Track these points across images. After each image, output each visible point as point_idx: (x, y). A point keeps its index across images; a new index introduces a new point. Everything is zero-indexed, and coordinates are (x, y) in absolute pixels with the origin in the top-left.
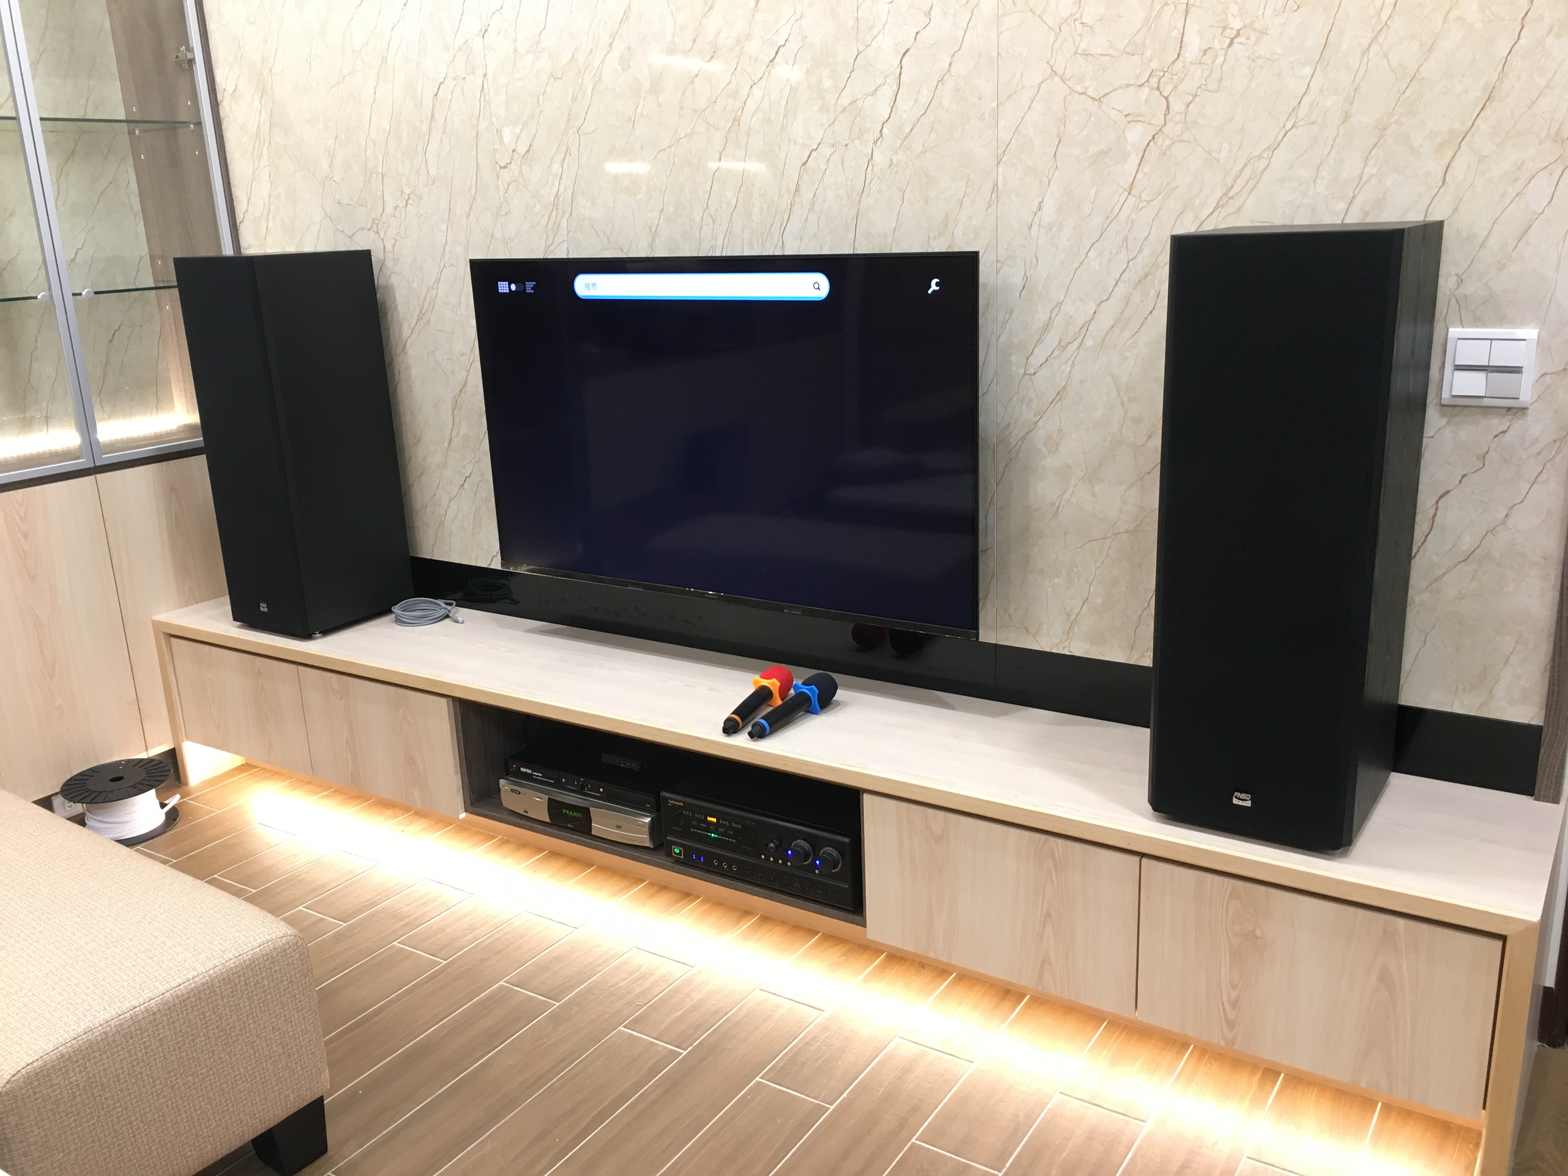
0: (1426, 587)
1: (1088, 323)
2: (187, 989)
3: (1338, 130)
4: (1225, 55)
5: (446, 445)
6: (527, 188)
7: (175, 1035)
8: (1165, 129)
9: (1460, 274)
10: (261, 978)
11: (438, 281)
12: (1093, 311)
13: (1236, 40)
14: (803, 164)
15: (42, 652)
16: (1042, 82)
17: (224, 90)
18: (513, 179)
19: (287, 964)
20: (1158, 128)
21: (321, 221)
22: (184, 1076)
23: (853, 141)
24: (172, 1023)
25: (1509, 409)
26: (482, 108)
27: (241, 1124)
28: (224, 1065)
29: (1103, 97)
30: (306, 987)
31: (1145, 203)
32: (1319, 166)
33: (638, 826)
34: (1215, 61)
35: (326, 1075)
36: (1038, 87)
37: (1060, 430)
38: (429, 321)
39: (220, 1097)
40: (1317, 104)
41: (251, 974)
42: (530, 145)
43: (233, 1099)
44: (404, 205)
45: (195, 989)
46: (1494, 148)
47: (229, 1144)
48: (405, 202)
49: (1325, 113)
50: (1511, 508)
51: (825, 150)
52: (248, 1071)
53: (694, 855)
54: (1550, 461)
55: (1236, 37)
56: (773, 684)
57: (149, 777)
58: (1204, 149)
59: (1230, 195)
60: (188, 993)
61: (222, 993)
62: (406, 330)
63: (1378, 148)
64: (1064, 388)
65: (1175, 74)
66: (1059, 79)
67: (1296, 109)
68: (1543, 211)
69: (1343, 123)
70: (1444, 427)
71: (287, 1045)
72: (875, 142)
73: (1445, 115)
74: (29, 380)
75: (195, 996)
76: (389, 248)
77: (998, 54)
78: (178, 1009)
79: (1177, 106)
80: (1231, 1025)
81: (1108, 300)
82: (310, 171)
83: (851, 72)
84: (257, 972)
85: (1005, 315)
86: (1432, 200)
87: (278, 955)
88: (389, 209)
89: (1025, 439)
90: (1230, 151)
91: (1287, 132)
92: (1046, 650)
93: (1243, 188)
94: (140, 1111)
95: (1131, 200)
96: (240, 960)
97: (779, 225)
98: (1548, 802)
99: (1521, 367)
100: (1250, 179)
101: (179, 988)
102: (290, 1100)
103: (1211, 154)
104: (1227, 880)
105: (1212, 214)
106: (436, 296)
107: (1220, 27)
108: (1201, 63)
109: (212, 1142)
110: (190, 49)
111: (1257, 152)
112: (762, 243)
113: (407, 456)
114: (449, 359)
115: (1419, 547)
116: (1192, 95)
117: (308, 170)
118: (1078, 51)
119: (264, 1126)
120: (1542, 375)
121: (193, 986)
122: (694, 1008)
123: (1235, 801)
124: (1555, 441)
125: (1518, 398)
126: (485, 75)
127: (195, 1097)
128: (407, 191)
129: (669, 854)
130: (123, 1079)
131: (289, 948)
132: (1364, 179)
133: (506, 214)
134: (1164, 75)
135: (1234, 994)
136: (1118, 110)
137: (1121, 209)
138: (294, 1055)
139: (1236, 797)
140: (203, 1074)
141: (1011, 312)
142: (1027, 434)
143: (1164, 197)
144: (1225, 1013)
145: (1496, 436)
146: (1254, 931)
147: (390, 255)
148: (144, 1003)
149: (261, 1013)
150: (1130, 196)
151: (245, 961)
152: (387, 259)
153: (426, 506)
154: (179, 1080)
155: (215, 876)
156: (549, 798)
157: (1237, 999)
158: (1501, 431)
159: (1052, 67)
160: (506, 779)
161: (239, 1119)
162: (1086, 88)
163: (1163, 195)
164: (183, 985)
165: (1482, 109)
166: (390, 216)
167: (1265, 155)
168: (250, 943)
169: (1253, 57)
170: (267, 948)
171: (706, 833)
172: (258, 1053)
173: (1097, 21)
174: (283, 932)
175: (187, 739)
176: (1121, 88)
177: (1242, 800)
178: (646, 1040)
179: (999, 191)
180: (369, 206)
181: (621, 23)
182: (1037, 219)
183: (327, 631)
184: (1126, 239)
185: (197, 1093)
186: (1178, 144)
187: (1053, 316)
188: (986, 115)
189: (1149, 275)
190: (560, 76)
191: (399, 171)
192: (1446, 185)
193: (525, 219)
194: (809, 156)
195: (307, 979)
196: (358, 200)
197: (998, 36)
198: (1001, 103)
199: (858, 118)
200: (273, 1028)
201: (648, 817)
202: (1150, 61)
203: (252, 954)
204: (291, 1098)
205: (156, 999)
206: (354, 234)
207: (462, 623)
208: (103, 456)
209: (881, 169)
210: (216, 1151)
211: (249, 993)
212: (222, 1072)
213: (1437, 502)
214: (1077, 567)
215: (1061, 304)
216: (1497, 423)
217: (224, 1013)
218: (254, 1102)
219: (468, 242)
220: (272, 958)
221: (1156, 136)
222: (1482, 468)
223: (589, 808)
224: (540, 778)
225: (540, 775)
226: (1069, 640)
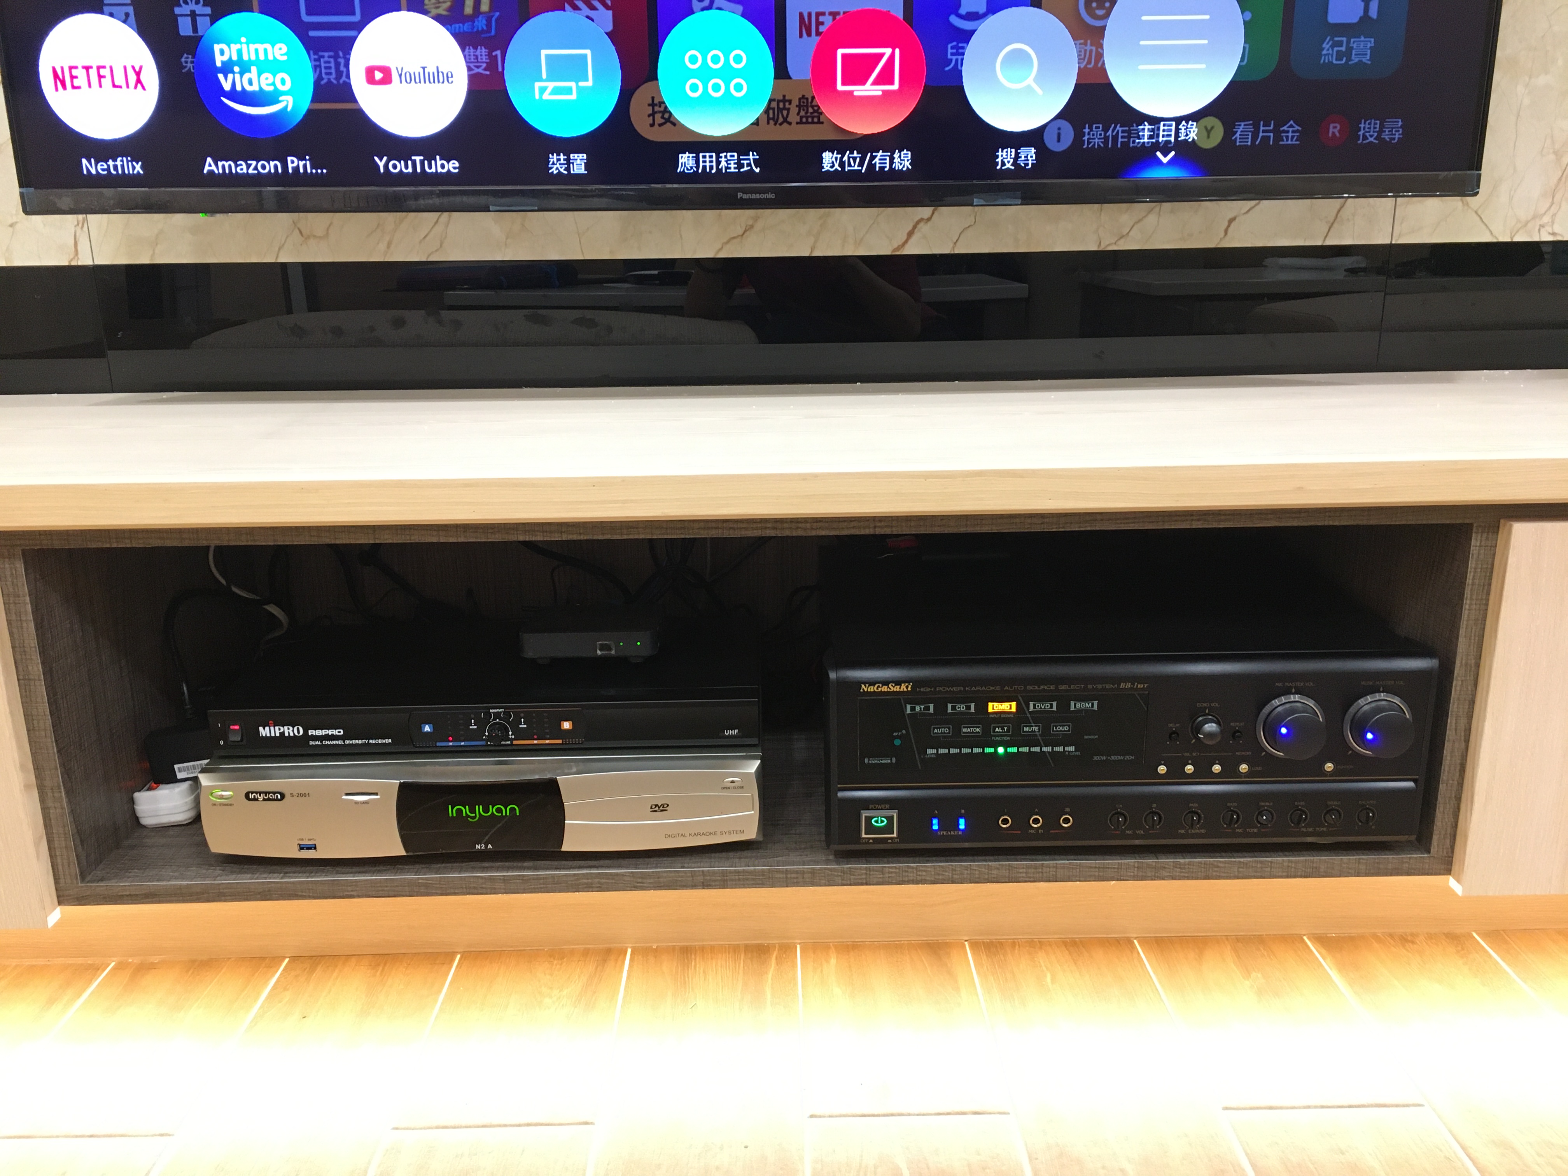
33: (720, 790)
92: (1502, 239)
156: (392, 786)
171: (977, 750)
201: (755, 758)
223: (556, 778)
224: (339, 742)
225: (335, 732)
226: (1553, 209)
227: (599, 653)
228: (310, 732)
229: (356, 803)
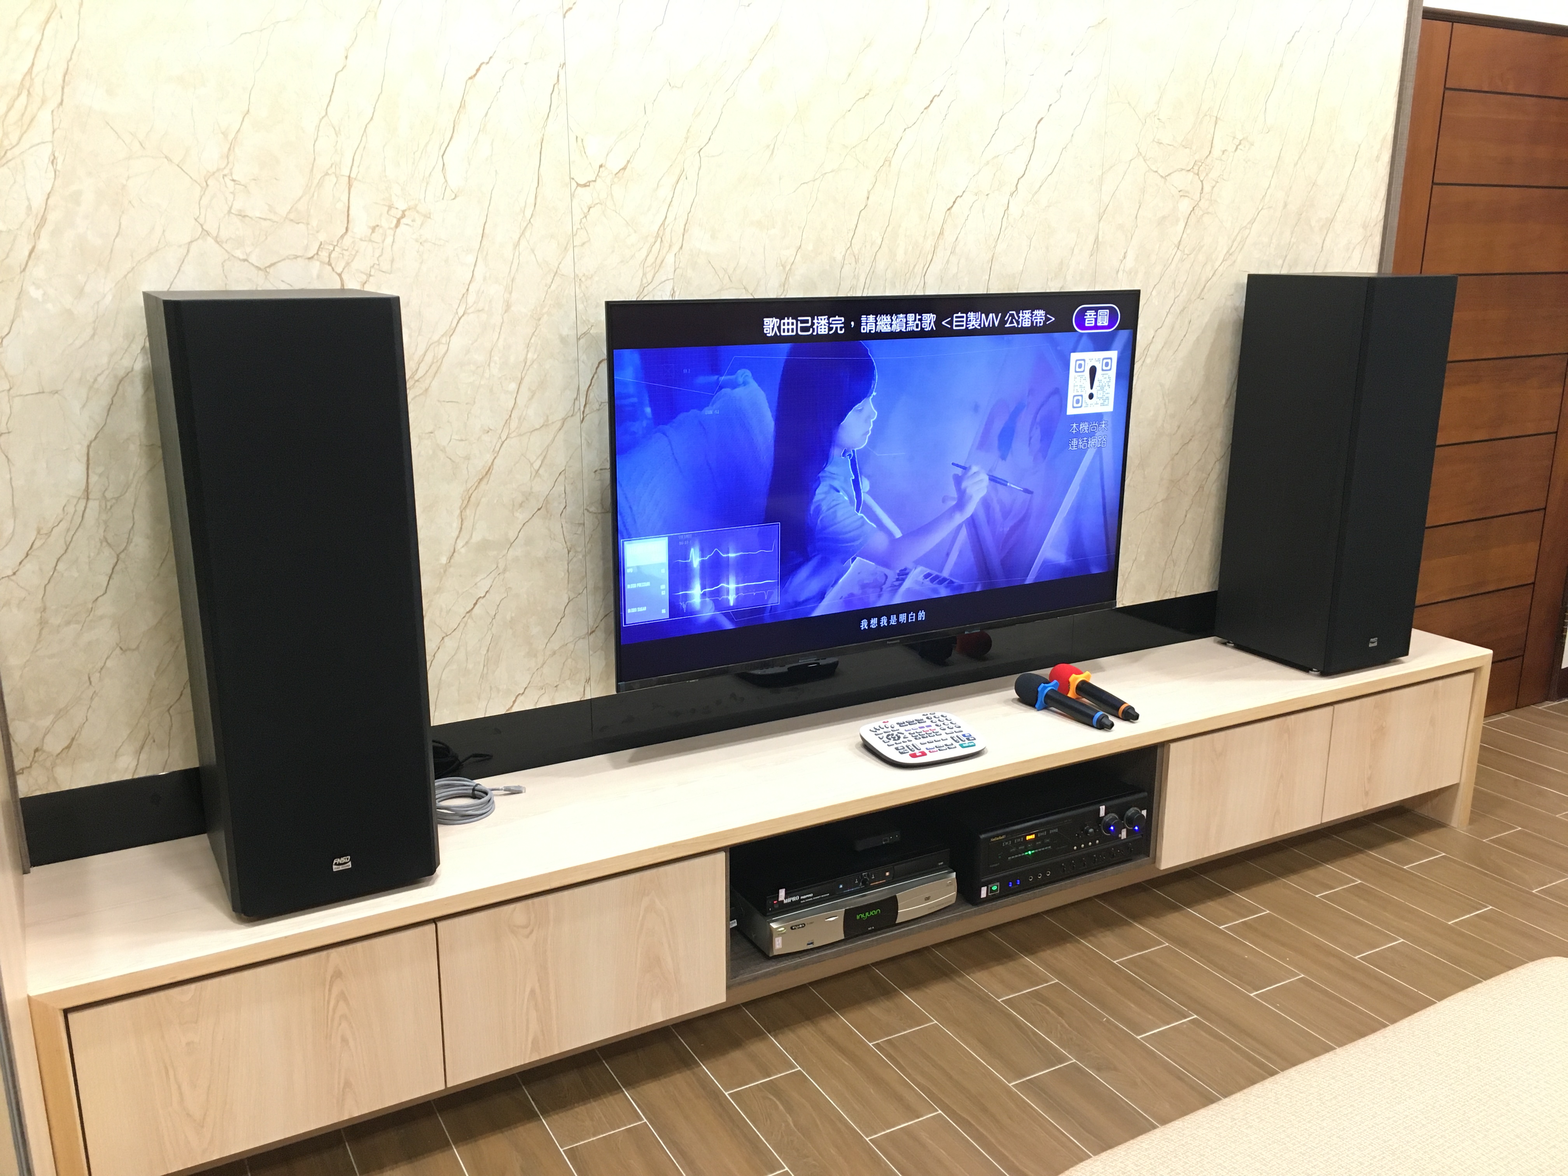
4: (1234, 157)
5: (444, 560)
6: (619, 214)
8: (1200, 204)
11: (451, 333)
12: (1152, 336)
14: (949, 209)
16: (1132, 160)
18: (597, 201)
20: (1196, 203)
21: (189, 243)
23: (993, 192)
29: (1167, 176)
31: (1186, 256)
32: (1273, 236)
34: (1228, 159)
36: (1129, 163)
38: (427, 390)
40: (1274, 196)
42: (628, 162)
44: (393, 225)
48: (396, 220)
49: (1278, 202)
51: (969, 198)
53: (1010, 883)
55: (1239, 145)
58: (1219, 220)
59: (1231, 252)
65: (1207, 165)
66: (1143, 159)
67: (1264, 197)
69: (1285, 209)
72: (1012, 195)
73: (1325, 209)
77: (1106, 133)
79: (1207, 188)
81: (1161, 327)
82: (169, 160)
83: (996, 131)
90: (1232, 222)
91: (1260, 212)
93: (1237, 248)
95: (1179, 253)
97: (922, 266)
100: (1241, 242)
103: (1222, 224)
107: (1230, 137)
108: (1221, 160)
116: (1216, 182)
117: (165, 157)
118: (1155, 140)
123: (1371, 645)
128: (400, 206)
133: (583, 244)
134: (1202, 166)
136: (1175, 187)
137: (1173, 259)
143: (1197, 252)
150: (1178, 250)
156: (846, 910)
159: (1138, 149)
160: (776, 921)
162: (1158, 169)
163: (1196, 250)
166: (361, 240)
173: (1167, 119)
176: (1178, 171)
177: (1373, 643)
179: (1099, 243)
182: (1122, 267)
184: (1174, 283)
186: (1206, 215)
188: (1094, 180)
189: (1185, 308)
193: (613, 251)
194: (954, 203)
196: (288, 213)
197: (1106, 119)
198: (1105, 172)
199: (999, 172)
201: (952, 872)
202: (1195, 154)
207: (523, 792)
209: (1014, 219)
219: (513, 280)
221: (1195, 208)
223: (896, 896)
224: (811, 899)
225: (810, 895)
227: (884, 843)
228: (802, 897)
229: (830, 921)
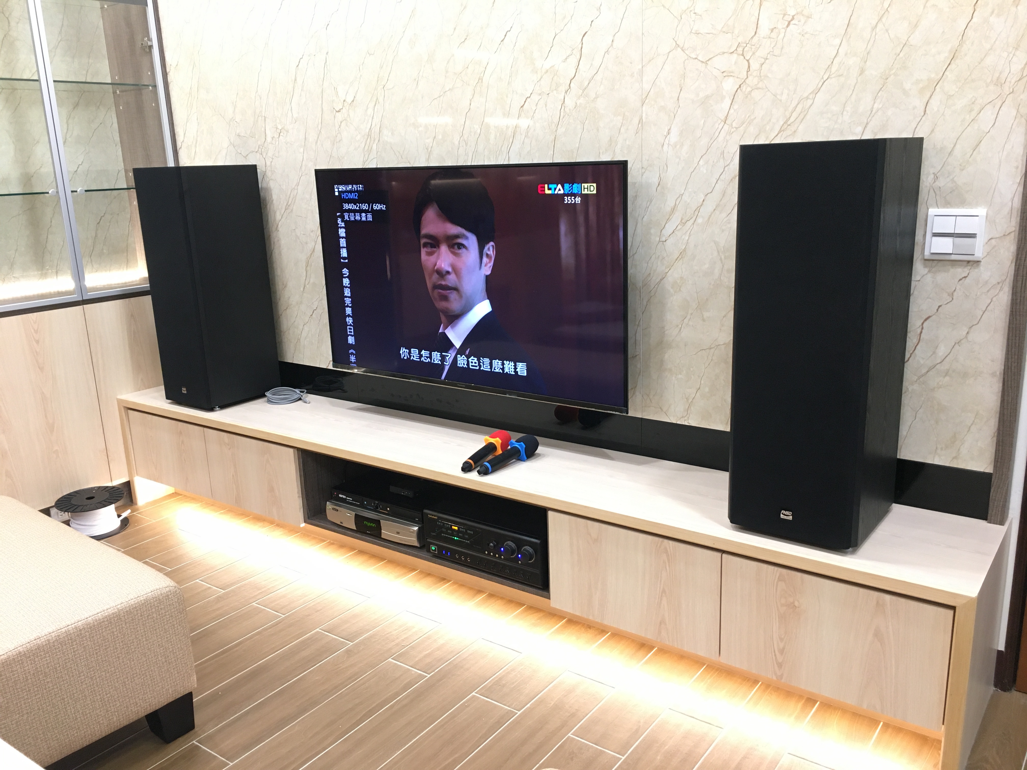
0: (915, 380)
1: (699, 208)
2: (102, 616)
3: (857, 80)
4: (785, 32)
5: (302, 289)
6: (352, 125)
7: (94, 645)
8: (747, 81)
9: (936, 173)
10: (151, 612)
11: (298, 184)
12: (702, 200)
13: (792, 23)
14: (522, 107)
15: (46, 417)
16: (670, 52)
17: (171, 65)
18: (344, 119)
19: (169, 605)
20: (743, 81)
21: (228, 147)
22: (99, 672)
23: (552, 91)
24: (92, 637)
25: (969, 262)
26: (325, 74)
27: (136, 705)
28: (126, 666)
29: (708, 60)
30: (182, 620)
31: (735, 129)
32: (845, 104)
33: (410, 532)
34: (779, 36)
35: (195, 678)
36: (667, 54)
37: (682, 278)
38: (292, 210)
39: (123, 687)
40: (844, 63)
41: (145, 609)
42: (355, 97)
43: (131, 689)
44: (278, 136)
45: (108, 616)
46: (957, 90)
47: (128, 718)
48: (278, 134)
49: (849, 69)
50: (970, 328)
51: (535, 97)
52: (142, 671)
53: (444, 551)
54: (995, 296)
55: (792, 20)
56: (497, 441)
57: (110, 497)
58: (772, 94)
59: (789, 123)
60: (103, 619)
61: (125, 620)
62: (278, 216)
63: (882, 91)
64: (685, 250)
65: (753, 45)
66: (680, 50)
67: (830, 66)
68: (989, 131)
69: (860, 75)
70: (927, 274)
71: (168, 657)
72: (566, 92)
73: (925, 69)
74: (46, 247)
75: (107, 621)
76: (268, 163)
77: (643, 34)
78: (96, 628)
79: (755, 66)
80: (780, 665)
81: (711, 192)
82: (221, 116)
83: (551, 47)
84: (149, 608)
85: (647, 203)
86: (918, 125)
87: (163, 598)
88: (269, 139)
89: (660, 283)
90: (788, 95)
91: (824, 82)
92: (673, 422)
93: (797, 118)
94: (70, 692)
95: (726, 127)
96: (138, 600)
97: (507, 146)
98: (996, 524)
99: (976, 234)
100: (801, 112)
101: (97, 615)
102: (169, 693)
103: (776, 97)
104: (776, 568)
105: (777, 136)
106: (297, 194)
107: (782, 14)
108: (770, 38)
109: (117, 716)
110: (150, 40)
111: (806, 95)
112: (496, 158)
113: (278, 297)
114: (304, 234)
115: (911, 354)
116: (764, 58)
117: (220, 114)
118: (693, 31)
119: (151, 708)
120: (990, 239)
121: (107, 614)
122: (438, 649)
123: (782, 516)
124: (998, 283)
125: (974, 255)
126: (327, 53)
127: (106, 686)
128: (280, 127)
129: (429, 550)
130: (59, 671)
131: (171, 594)
132: (874, 112)
133: (340, 141)
134: (746, 46)
135: (781, 646)
136: (718, 69)
137: (719, 133)
138: (172, 663)
139: (783, 514)
140: (112, 671)
141: (651, 202)
142: (661, 280)
143: (747, 125)
144: (776, 658)
145: (960, 280)
146: (793, 603)
147: (269, 168)
148: (74, 623)
149: (151, 635)
150: (726, 124)
151: (141, 601)
152: (267, 171)
153: (290, 329)
154: (96, 674)
155: (147, 560)
156: (355, 514)
157: (784, 649)
158: (963, 276)
159: (676, 42)
160: (330, 502)
161: (135, 702)
162: (697, 55)
163: (746, 123)
164: (100, 614)
165: (949, 64)
166: (269, 143)
167: (811, 97)
168: (145, 590)
169: (803, 33)
170: (156, 594)
171: (451, 537)
172: (149, 661)
173: (704, 11)
174: (167, 584)
175: (137, 474)
176: (720, 54)
177: (786, 515)
178: (405, 667)
179: (643, 123)
180: (257, 137)
181: (410, 18)
182: (667, 140)
183: (223, 407)
184: (723, 153)
185: (108, 683)
186: (755, 90)
187: (677, 203)
188: (635, 73)
190: (373, 53)
191: (275, 115)
192: (926, 115)
193: (351, 144)
194: (525, 102)
195: (182, 615)
196: (250, 133)
197: (643, 22)
198: (644, 65)
199: (556, 77)
200: (159, 645)
201: (416, 526)
202: (738, 37)
203: (146, 597)
204: (170, 691)
205: (82, 621)
206: (247, 155)
207: (309, 403)
208: (88, 294)
209: (570, 110)
210: (119, 722)
211: (143, 621)
212: (125, 671)
213: (923, 324)
214: (693, 367)
215: (682, 195)
216: (960, 272)
217: (126, 633)
218: (145, 692)
220: (160, 600)
221: (742, 86)
222: (951, 301)
223: (380, 521)
224: (351, 501)
226: (688, 416)
227: (402, 494)
228: (347, 498)
